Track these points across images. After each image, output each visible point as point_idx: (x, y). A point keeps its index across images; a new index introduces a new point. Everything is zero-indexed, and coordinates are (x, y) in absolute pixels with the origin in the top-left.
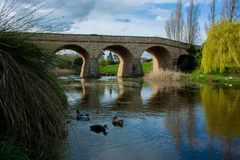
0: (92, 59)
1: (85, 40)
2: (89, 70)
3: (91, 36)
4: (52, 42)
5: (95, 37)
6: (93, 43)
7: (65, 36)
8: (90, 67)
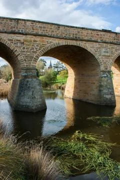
0: (103, 71)
1: (93, 39)
2: (100, 91)
3: (103, 33)
4: (38, 39)
5: (109, 34)
6: (105, 45)
7: (61, 28)
8: (101, 86)
